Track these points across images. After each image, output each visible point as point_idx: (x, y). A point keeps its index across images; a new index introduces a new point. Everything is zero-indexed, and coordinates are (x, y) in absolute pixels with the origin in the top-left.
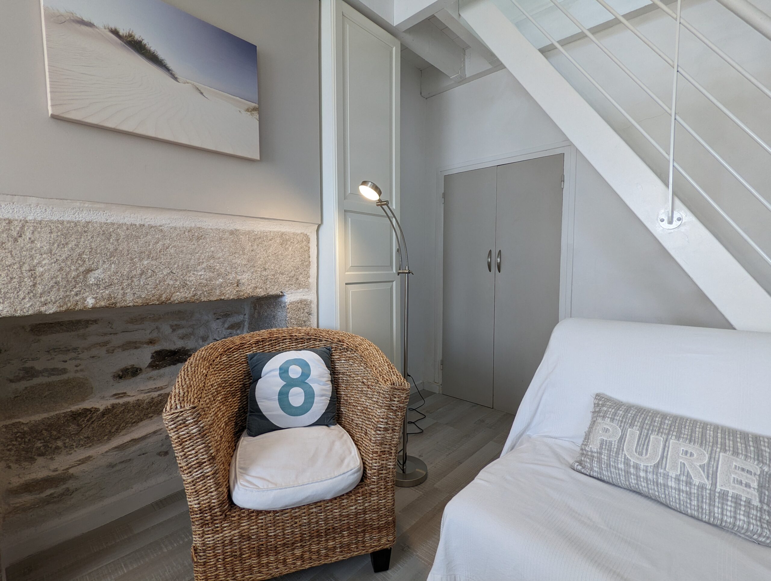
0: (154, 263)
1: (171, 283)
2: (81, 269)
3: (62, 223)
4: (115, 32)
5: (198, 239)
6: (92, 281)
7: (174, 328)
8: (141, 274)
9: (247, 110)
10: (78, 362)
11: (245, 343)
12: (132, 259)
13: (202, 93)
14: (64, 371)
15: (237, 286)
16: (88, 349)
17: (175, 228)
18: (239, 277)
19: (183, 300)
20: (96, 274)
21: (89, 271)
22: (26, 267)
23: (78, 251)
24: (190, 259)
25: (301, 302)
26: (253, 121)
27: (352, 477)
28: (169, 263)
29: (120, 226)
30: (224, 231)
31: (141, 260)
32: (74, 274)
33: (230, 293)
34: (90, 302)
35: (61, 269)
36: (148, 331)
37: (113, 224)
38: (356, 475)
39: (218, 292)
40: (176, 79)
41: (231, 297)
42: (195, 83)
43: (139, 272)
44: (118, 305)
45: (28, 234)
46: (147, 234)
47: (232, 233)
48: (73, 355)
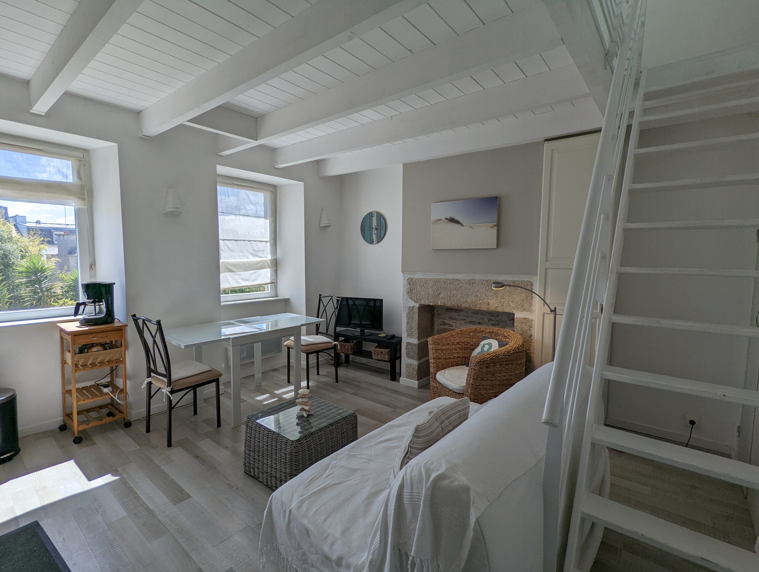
0: (457, 292)
1: (462, 300)
2: (438, 293)
3: (435, 279)
4: (447, 219)
5: (473, 283)
6: (440, 297)
8: (453, 296)
9: (491, 227)
12: (450, 291)
13: (472, 228)
15: (488, 305)
17: (465, 280)
18: (489, 301)
19: (465, 307)
20: (441, 295)
22: (427, 291)
23: (438, 287)
24: (469, 292)
25: (525, 319)
26: (494, 231)
28: (462, 293)
29: (448, 279)
30: (484, 280)
31: (453, 291)
32: (436, 294)
33: (484, 308)
34: (439, 303)
35: (434, 292)
36: (479, 319)
37: (446, 279)
39: (479, 306)
40: (463, 226)
41: (485, 310)
42: (471, 225)
44: (446, 306)
45: (428, 283)
46: (455, 282)
47: (487, 281)
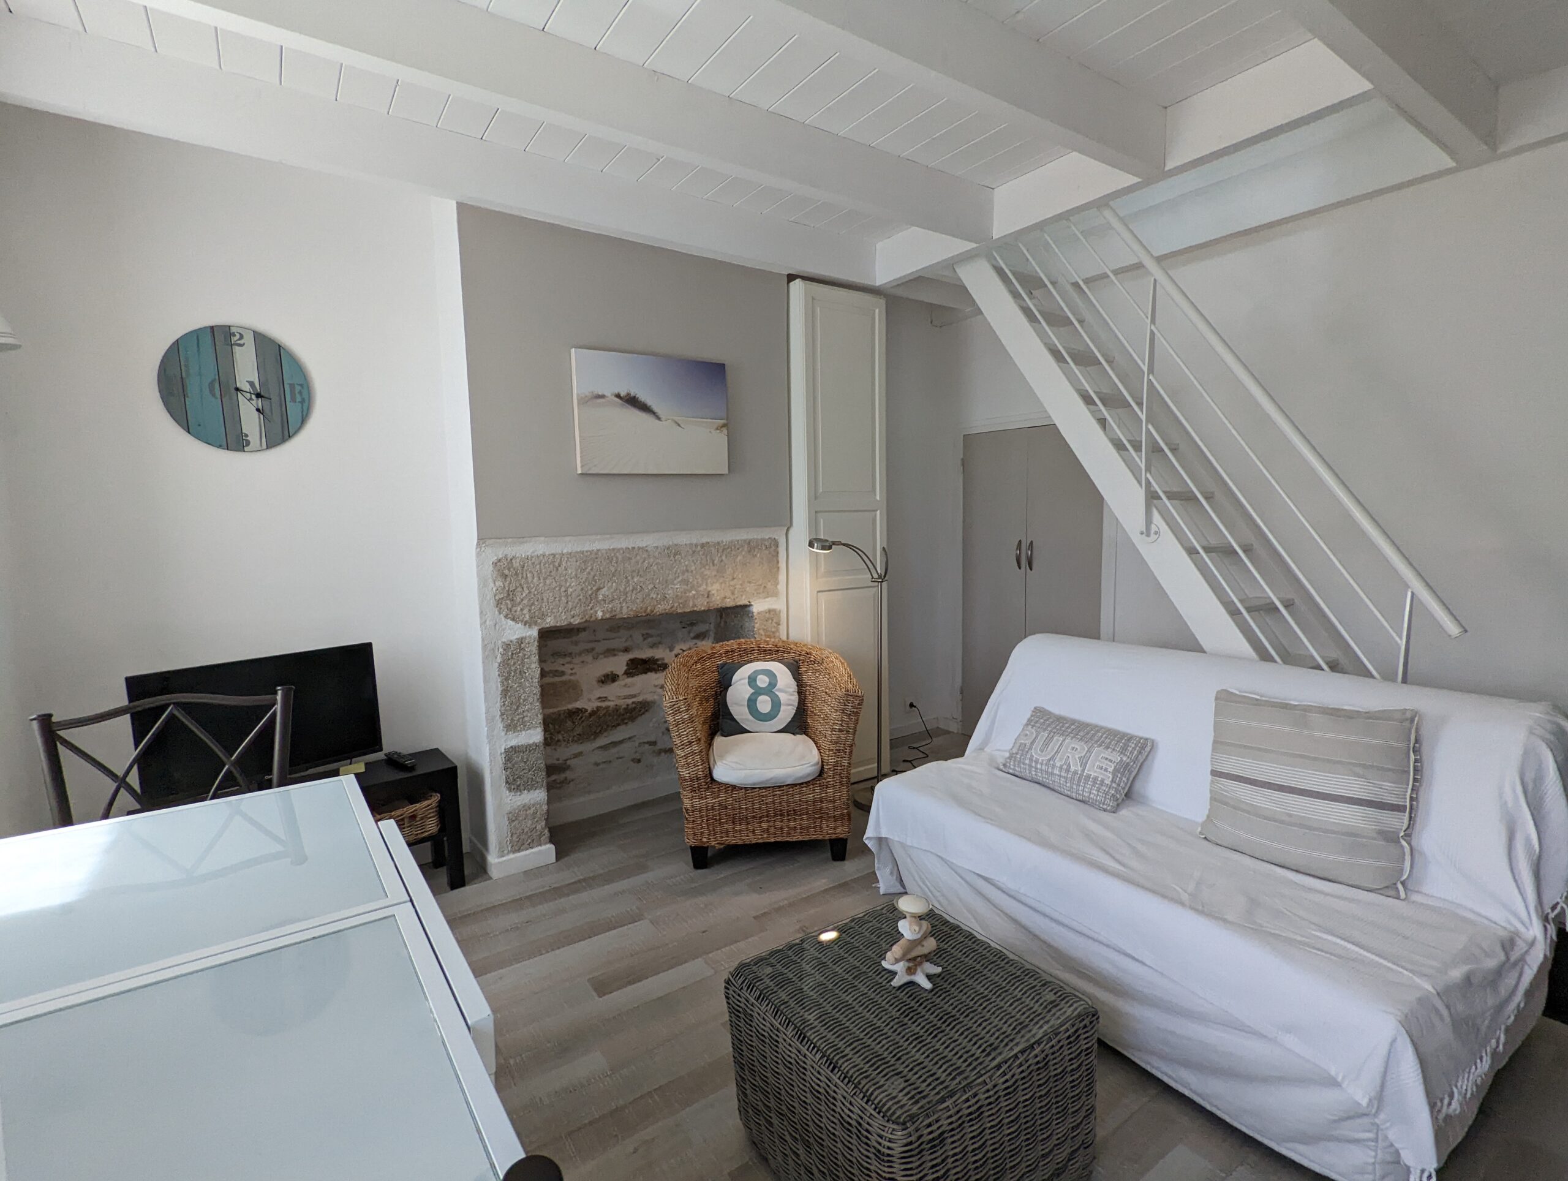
0: (641, 579)
1: (654, 596)
2: (594, 588)
3: (582, 552)
4: (618, 396)
5: (675, 555)
6: (601, 597)
7: (646, 636)
8: (633, 591)
9: (717, 429)
10: (571, 666)
11: (716, 653)
12: (627, 578)
13: (679, 425)
14: (563, 673)
15: (708, 597)
16: (580, 654)
17: (657, 547)
18: (709, 589)
19: (663, 612)
20: (603, 591)
21: (599, 589)
22: (563, 589)
23: (592, 573)
24: (669, 575)
25: (770, 611)
26: (721, 438)
27: (811, 768)
28: (653, 579)
29: (619, 550)
30: (696, 545)
31: (633, 578)
32: (590, 592)
33: (701, 605)
34: (600, 614)
35: (582, 589)
36: (624, 640)
37: (613, 549)
38: (813, 768)
39: (691, 604)
40: (659, 418)
41: (703, 609)
42: (676, 418)
43: (631, 588)
44: (617, 617)
45: (564, 564)
46: (637, 555)
47: (703, 546)
48: (568, 659)
